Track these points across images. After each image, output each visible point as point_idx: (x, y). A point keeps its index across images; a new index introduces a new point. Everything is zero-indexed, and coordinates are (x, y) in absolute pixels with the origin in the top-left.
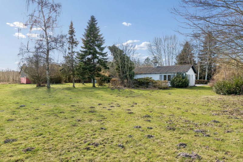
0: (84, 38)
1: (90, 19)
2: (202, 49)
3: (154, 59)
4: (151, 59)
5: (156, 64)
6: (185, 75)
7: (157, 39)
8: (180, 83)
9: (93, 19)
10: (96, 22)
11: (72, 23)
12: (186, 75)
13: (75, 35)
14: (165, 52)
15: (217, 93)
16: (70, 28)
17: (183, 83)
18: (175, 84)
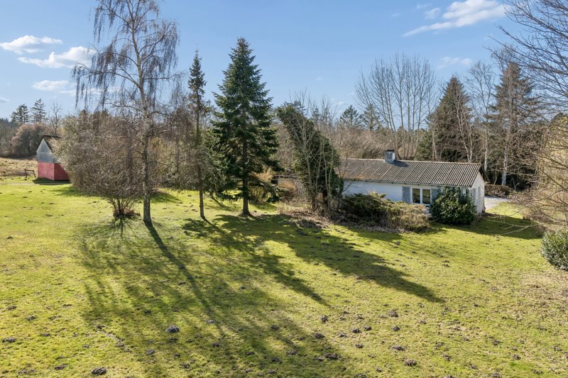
0: (221, 93)
1: (236, 46)
2: (493, 102)
3: (366, 113)
4: (360, 111)
5: (391, 154)
6: (464, 192)
7: (380, 71)
8: (456, 215)
9: (243, 46)
10: (251, 56)
11: (197, 62)
12: (467, 192)
13: (203, 92)
14: (401, 106)
15: (551, 262)
16: (193, 76)
17: (462, 215)
18: (444, 215)
